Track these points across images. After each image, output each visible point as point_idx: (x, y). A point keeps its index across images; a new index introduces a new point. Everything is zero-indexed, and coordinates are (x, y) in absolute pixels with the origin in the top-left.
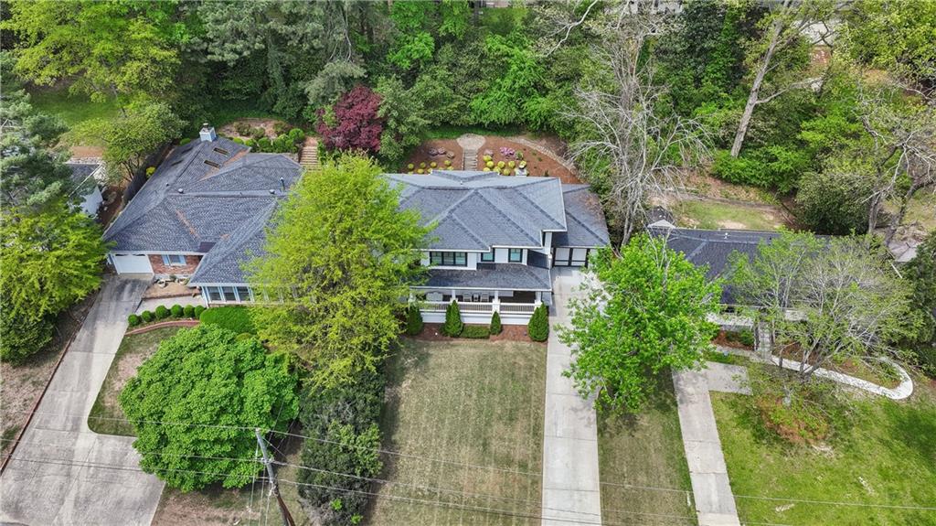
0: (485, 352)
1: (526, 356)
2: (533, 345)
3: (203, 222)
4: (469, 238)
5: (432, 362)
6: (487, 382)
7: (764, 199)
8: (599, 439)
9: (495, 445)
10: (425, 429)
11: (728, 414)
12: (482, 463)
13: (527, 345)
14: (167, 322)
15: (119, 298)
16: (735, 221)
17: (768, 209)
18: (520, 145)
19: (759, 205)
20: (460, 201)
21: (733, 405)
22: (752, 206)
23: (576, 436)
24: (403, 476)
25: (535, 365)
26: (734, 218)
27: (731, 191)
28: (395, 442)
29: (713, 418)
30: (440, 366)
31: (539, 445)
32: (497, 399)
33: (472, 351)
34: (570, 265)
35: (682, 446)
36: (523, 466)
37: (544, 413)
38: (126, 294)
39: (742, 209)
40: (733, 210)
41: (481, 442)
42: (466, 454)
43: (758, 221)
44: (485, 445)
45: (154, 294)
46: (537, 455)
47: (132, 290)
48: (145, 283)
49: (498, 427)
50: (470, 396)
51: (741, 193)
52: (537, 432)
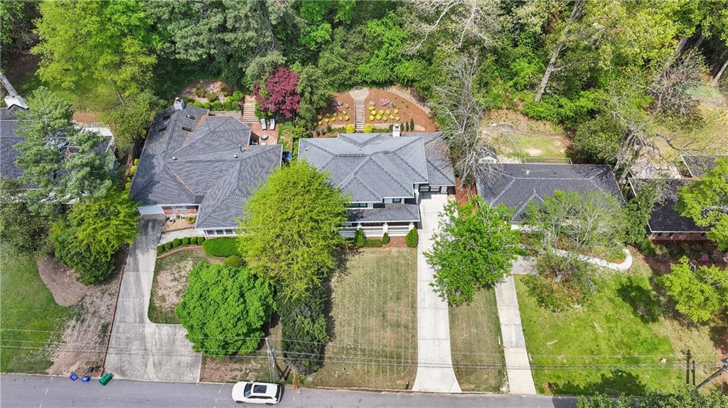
0: (380, 256)
1: (405, 258)
2: (409, 250)
3: (194, 181)
4: (368, 193)
5: (348, 264)
6: (382, 276)
7: (555, 130)
8: (449, 308)
9: (389, 316)
10: (348, 307)
11: (524, 288)
12: (384, 328)
13: (405, 249)
14: (181, 248)
15: (146, 234)
16: (536, 148)
17: (557, 137)
19: (552, 135)
20: (360, 165)
22: (547, 135)
23: (436, 308)
24: (338, 338)
25: (410, 263)
26: (535, 146)
27: (534, 124)
28: (332, 317)
29: (515, 291)
30: (353, 266)
31: (415, 313)
32: (389, 287)
33: (372, 255)
34: (429, 191)
35: (497, 309)
36: (406, 327)
37: (417, 294)
38: (150, 229)
39: (540, 137)
40: (535, 138)
41: (381, 314)
42: (373, 322)
43: (551, 147)
44: (383, 316)
45: (168, 229)
46: (414, 320)
47: (153, 227)
48: (161, 221)
49: (390, 304)
50: (373, 285)
51: (540, 125)
52: (413, 306)
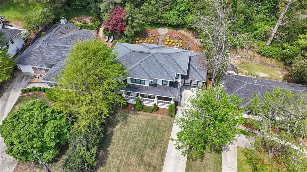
0: (150, 118)
1: (165, 122)
2: (169, 118)
3: (52, 56)
4: (146, 74)
5: (129, 119)
6: (148, 131)
7: (278, 64)
8: (187, 161)
9: (145, 158)
10: (120, 147)
11: (243, 158)
12: (139, 165)
13: (166, 117)
14: (35, 93)
15: (21, 82)
16: (263, 73)
17: (279, 69)
18: (182, 33)
19: (275, 67)
20: (146, 58)
21: (246, 154)
22: (272, 67)
23: (178, 158)
24: (108, 166)
25: (168, 126)
26: (263, 72)
27: (264, 59)
28: (108, 151)
29: (236, 158)
30: (131, 121)
31: (163, 160)
32: (150, 139)
33: (145, 117)
34: (191, 85)
35: (221, 168)
36: (155, 168)
37: (167, 147)
38: (24, 80)
39: (267, 68)
40: (264, 67)
41: (140, 155)
42: (134, 159)
43: (273, 74)
44: (141, 157)
45: (33, 81)
46: (161, 164)
47: (26, 79)
48: (31, 77)
49: (148, 150)
50: (140, 136)
51: (268, 61)
52: (163, 154)
